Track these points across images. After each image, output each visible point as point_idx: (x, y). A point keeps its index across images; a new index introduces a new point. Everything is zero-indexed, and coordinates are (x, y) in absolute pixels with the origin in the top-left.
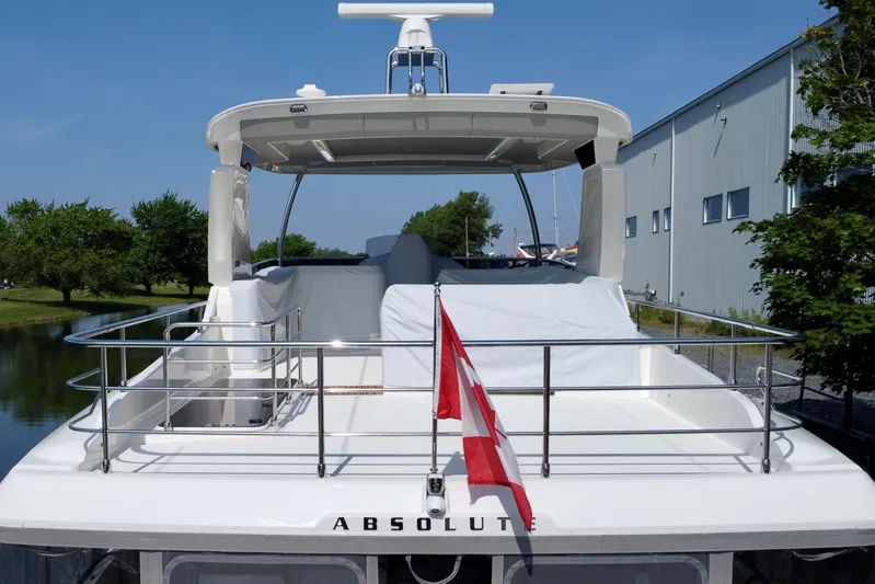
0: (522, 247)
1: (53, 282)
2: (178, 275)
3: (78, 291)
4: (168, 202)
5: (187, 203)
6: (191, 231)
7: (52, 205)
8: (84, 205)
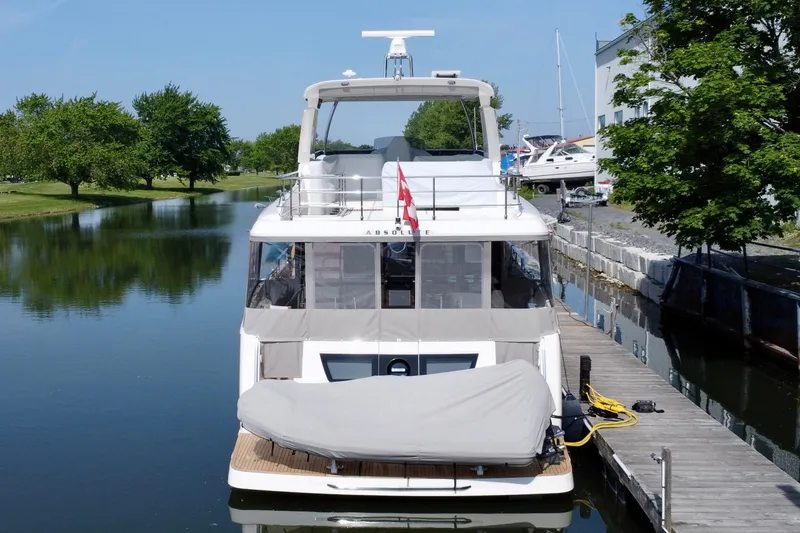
0: (527, 139)
1: (62, 175)
2: (179, 169)
3: (86, 184)
4: (170, 94)
5: (188, 95)
6: (193, 123)
7: (62, 99)
8: (92, 99)
